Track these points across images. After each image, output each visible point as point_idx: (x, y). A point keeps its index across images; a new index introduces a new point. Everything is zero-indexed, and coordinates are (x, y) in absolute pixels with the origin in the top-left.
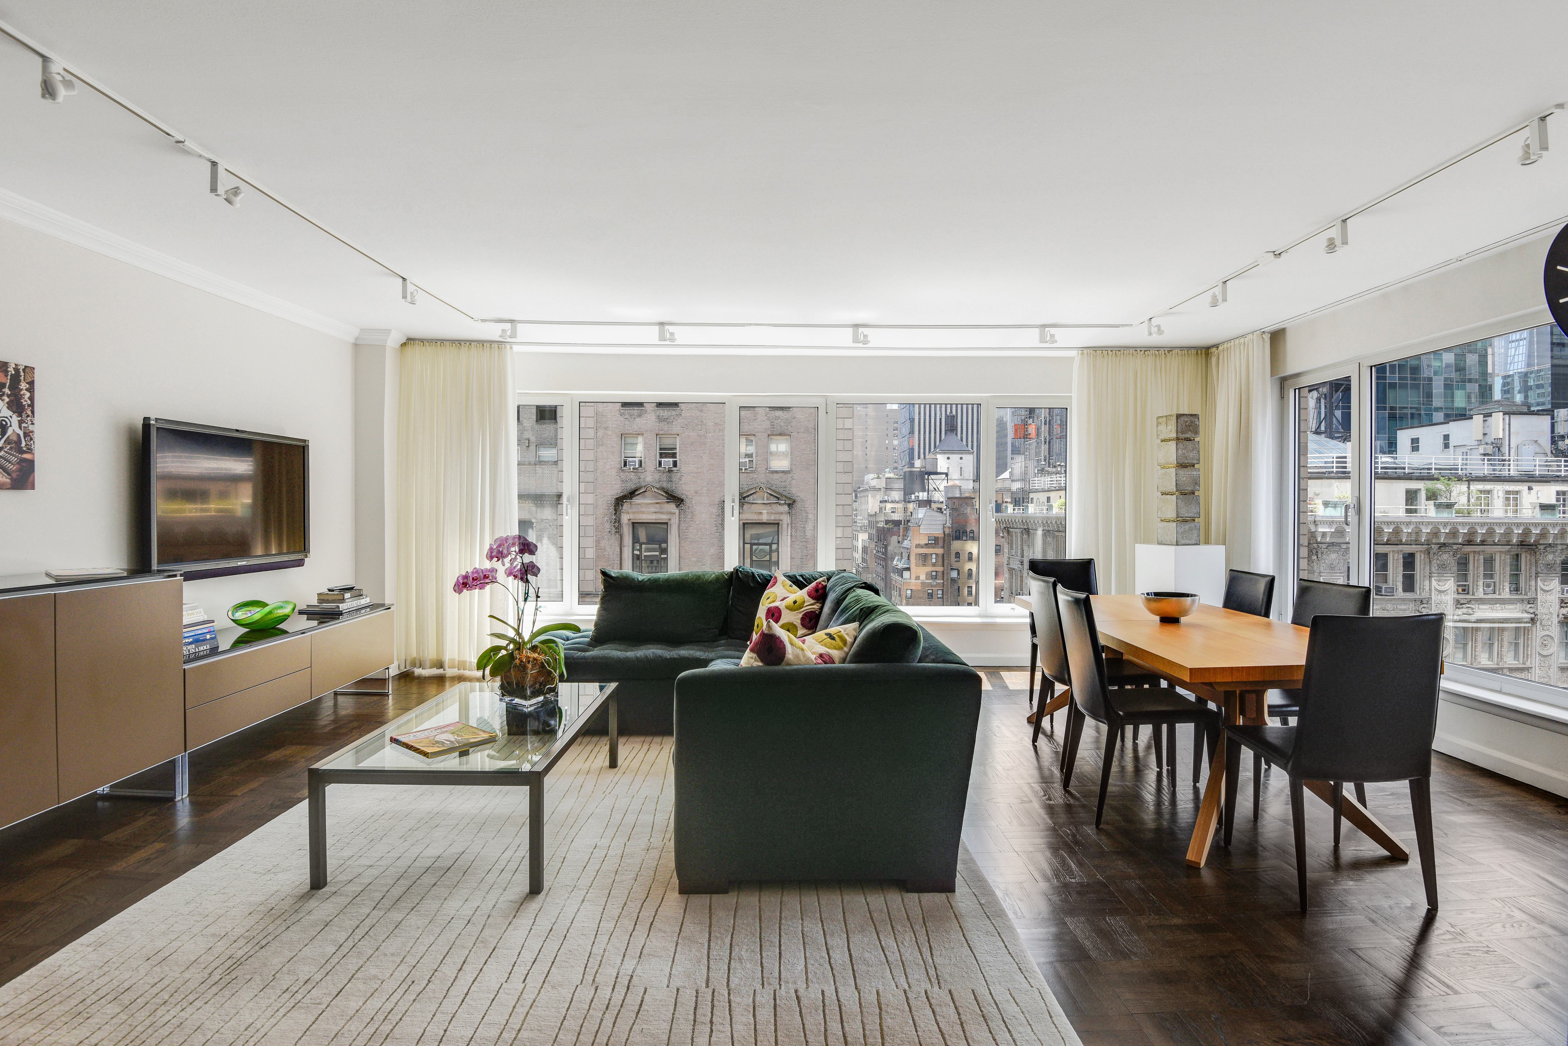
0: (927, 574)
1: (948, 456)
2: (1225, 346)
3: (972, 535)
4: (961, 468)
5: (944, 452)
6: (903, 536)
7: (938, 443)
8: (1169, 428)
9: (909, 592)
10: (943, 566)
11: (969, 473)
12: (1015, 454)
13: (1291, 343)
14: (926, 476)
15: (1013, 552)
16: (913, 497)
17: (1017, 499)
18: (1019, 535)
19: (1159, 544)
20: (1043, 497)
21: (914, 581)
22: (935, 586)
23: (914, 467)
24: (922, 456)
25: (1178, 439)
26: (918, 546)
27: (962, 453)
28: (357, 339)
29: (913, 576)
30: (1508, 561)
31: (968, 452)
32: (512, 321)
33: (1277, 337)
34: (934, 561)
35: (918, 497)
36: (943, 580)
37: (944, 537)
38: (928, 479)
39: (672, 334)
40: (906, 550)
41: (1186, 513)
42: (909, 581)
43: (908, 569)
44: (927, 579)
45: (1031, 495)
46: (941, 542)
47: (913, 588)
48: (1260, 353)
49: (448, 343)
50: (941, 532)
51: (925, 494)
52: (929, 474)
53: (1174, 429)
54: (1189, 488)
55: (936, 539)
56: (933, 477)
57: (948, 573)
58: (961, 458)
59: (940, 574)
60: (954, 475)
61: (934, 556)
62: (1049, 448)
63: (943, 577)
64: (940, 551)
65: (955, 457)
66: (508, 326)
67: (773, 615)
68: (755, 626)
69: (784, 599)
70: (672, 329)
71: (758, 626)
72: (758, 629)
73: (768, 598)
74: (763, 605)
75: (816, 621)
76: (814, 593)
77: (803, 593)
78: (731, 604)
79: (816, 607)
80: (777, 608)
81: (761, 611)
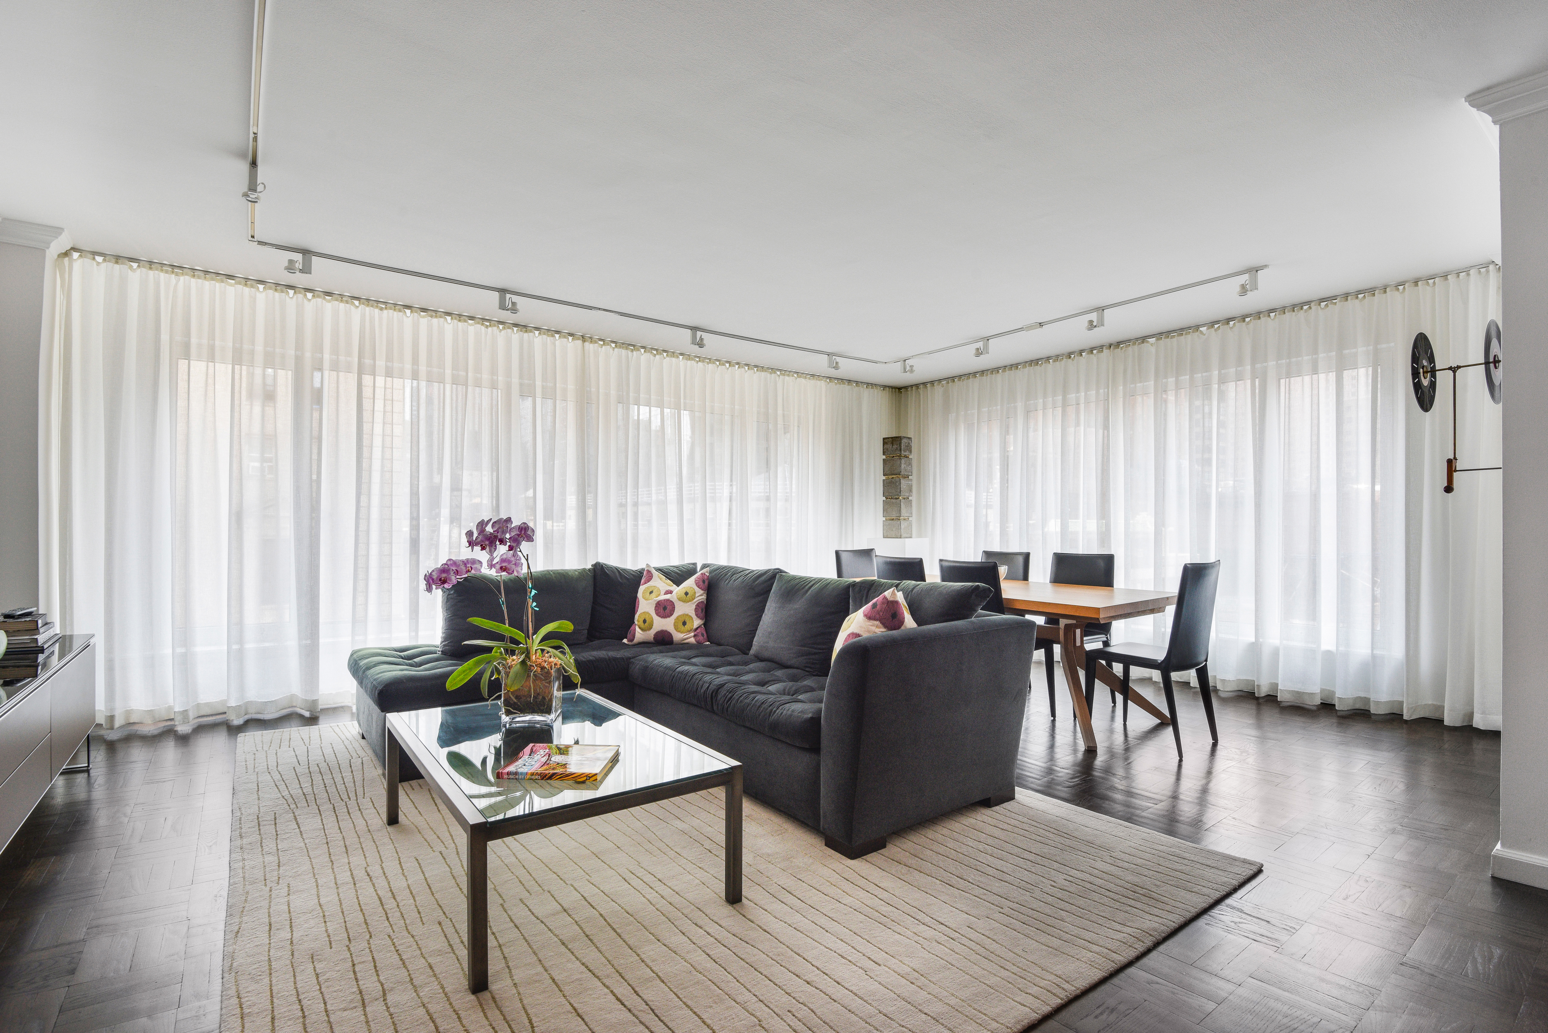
8: (895, 447)
25: (900, 456)
32: (306, 252)
39: (514, 304)
53: (899, 448)
54: (907, 494)
66: (298, 257)
67: (665, 608)
68: (636, 622)
69: (671, 592)
70: (515, 298)
71: (645, 621)
72: (647, 624)
73: (651, 592)
74: (646, 600)
75: (707, 610)
76: (701, 583)
77: (690, 583)
78: (595, 602)
79: (704, 597)
80: (668, 600)
81: (645, 606)
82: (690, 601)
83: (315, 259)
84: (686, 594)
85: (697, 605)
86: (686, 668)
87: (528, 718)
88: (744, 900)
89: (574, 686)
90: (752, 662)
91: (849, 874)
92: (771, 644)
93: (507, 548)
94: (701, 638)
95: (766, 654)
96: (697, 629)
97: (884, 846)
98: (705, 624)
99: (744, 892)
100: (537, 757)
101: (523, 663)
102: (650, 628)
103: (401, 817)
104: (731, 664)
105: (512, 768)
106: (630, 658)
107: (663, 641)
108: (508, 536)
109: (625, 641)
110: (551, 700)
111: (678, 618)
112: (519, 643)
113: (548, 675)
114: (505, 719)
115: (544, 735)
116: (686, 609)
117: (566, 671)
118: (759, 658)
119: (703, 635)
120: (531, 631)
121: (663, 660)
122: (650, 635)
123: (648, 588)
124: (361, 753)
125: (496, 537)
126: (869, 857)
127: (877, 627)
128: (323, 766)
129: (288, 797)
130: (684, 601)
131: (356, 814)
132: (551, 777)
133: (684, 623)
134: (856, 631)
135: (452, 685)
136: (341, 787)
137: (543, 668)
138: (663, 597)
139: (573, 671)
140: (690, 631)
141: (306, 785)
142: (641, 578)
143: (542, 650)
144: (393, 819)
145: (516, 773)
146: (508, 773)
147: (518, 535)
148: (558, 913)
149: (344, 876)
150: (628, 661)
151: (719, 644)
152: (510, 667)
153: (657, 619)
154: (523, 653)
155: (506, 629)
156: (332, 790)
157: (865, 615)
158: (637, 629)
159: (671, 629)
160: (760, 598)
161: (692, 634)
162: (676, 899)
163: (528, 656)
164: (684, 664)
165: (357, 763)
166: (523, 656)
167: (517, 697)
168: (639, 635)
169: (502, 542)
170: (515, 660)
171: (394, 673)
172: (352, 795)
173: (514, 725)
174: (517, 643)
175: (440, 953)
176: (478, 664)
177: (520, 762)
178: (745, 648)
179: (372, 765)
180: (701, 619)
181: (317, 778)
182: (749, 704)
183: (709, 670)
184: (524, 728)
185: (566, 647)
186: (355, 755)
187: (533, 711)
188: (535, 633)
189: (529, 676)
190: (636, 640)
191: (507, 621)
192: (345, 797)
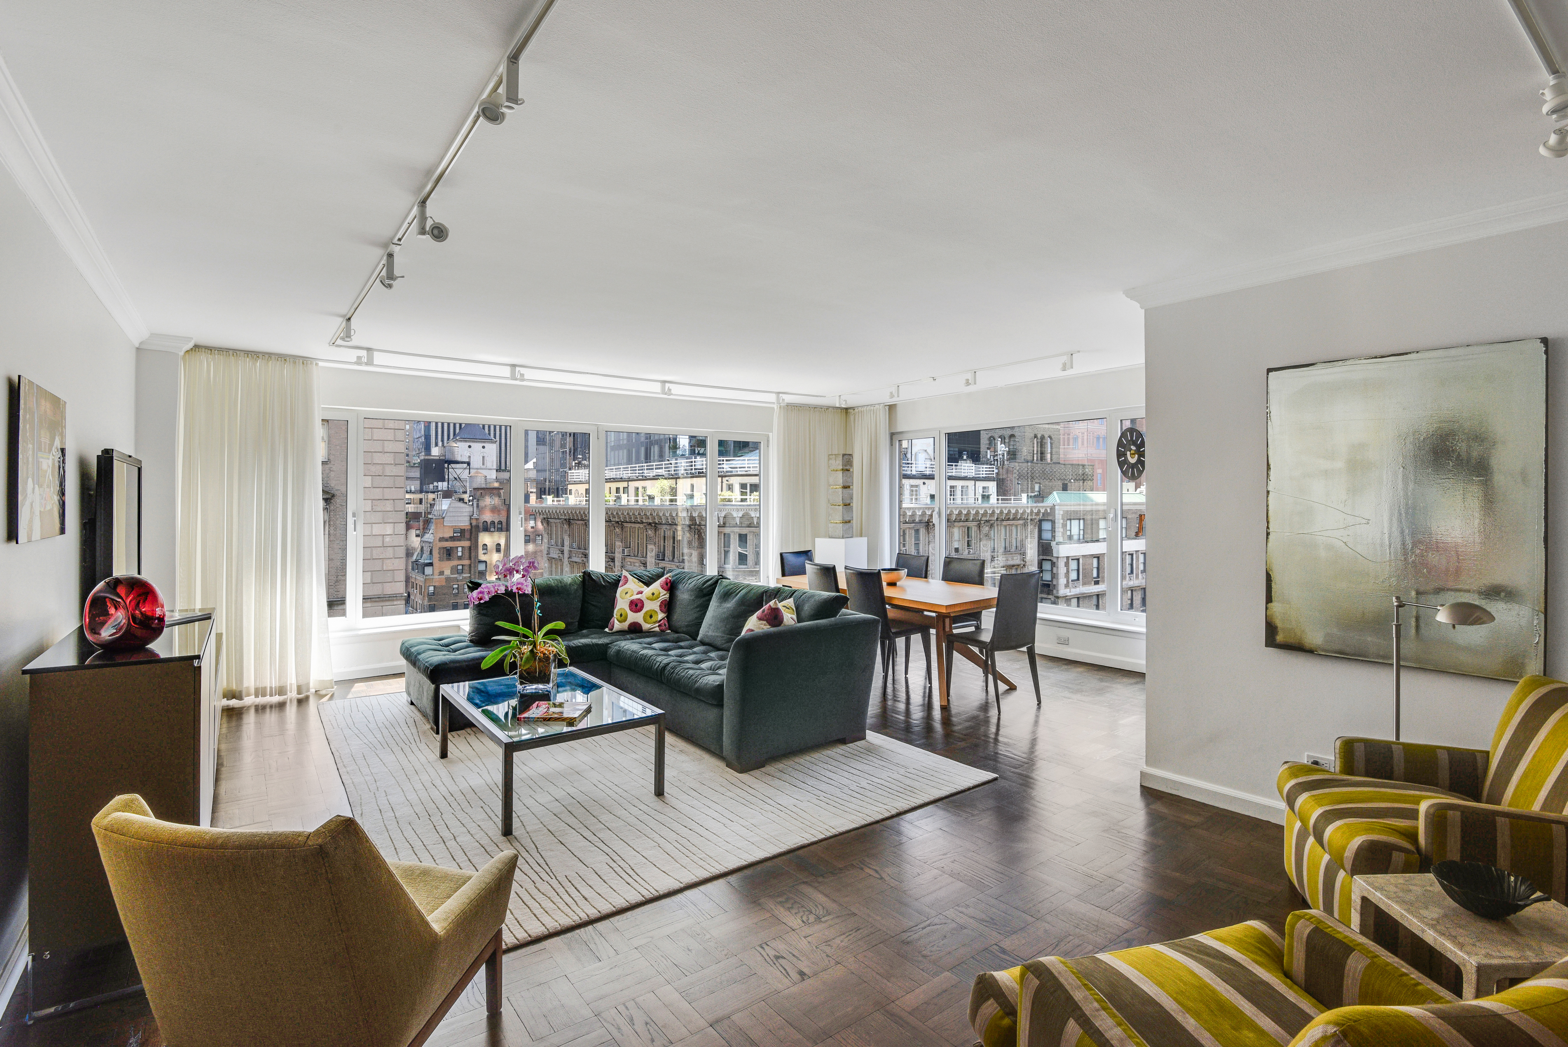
0: (452, 568)
1: (469, 444)
2: (860, 409)
3: (500, 526)
4: (483, 457)
5: (464, 440)
6: (424, 529)
7: (457, 430)
8: (838, 462)
9: (431, 589)
10: (470, 558)
11: (492, 461)
12: (540, 445)
13: (900, 413)
14: (446, 465)
15: (553, 542)
16: (431, 486)
17: (543, 490)
18: (559, 525)
19: (830, 537)
20: (582, 488)
21: (437, 577)
22: (461, 580)
23: (430, 455)
24: (440, 444)
25: (842, 470)
26: (442, 539)
27: (484, 442)
28: (141, 343)
29: (437, 572)
30: (913, 534)
31: (491, 441)
32: (369, 349)
33: (892, 408)
34: (460, 554)
35: (437, 487)
36: (470, 573)
37: (471, 529)
38: (448, 468)
39: (522, 375)
40: (427, 545)
41: (847, 519)
42: (432, 577)
43: (431, 564)
44: (452, 573)
45: (570, 487)
46: (467, 535)
47: (437, 584)
48: (883, 417)
49: (242, 354)
50: (468, 524)
51: (445, 484)
52: (450, 462)
53: (841, 463)
54: (848, 502)
55: (462, 531)
56: (453, 465)
57: (475, 567)
58: (484, 447)
59: (466, 568)
60: (476, 463)
61: (460, 549)
62: (574, 441)
63: (470, 570)
64: (466, 544)
65: (477, 446)
66: (364, 353)
67: (636, 605)
68: (615, 616)
69: (641, 593)
70: (523, 370)
71: (621, 615)
72: (623, 618)
73: (626, 593)
74: (623, 599)
75: (668, 606)
76: (665, 585)
77: (656, 586)
78: (584, 601)
79: (667, 596)
80: (639, 599)
81: (622, 603)
82: (656, 599)
83: (375, 353)
84: (653, 594)
85: (662, 602)
86: (645, 652)
87: (534, 686)
88: (665, 794)
89: (565, 666)
90: (697, 645)
91: (734, 780)
92: (710, 633)
93: (521, 576)
94: (664, 628)
95: (707, 640)
96: (661, 620)
97: (764, 766)
98: (667, 617)
99: (666, 789)
100: (540, 709)
101: (532, 651)
102: (625, 620)
103: (449, 754)
104: (681, 647)
105: (526, 715)
106: (608, 644)
107: (635, 630)
108: (522, 568)
109: (607, 630)
110: (550, 675)
111: (646, 613)
112: (529, 637)
113: (548, 658)
114: (520, 687)
115: (545, 697)
116: (654, 606)
117: (560, 656)
118: (703, 643)
119: (665, 625)
120: (537, 630)
121: (630, 646)
122: (625, 626)
123: (624, 590)
124: (412, 714)
125: (514, 569)
126: (751, 773)
127: (765, 625)
128: (386, 723)
129: (368, 743)
130: (651, 600)
131: (417, 752)
132: (549, 719)
133: (651, 617)
134: (752, 628)
135: (485, 665)
136: (404, 737)
137: (544, 654)
138: (635, 597)
139: (564, 655)
140: (655, 623)
141: (379, 736)
142: (619, 581)
143: (544, 642)
144: (444, 755)
145: (528, 718)
146: (524, 718)
147: (528, 567)
148: (553, 801)
149: (419, 786)
150: (606, 646)
151: (677, 632)
152: (523, 654)
153: (630, 614)
154: (531, 645)
155: (520, 628)
156: (397, 738)
157: (758, 617)
158: (616, 621)
159: (641, 621)
160: (707, 598)
161: (657, 625)
162: (625, 794)
163: (535, 646)
164: (645, 648)
165: (411, 722)
166: (532, 646)
167: (528, 673)
168: (617, 626)
169: (517, 572)
170: (526, 649)
171: (440, 657)
172: (412, 741)
173: (525, 691)
174: (527, 637)
175: (483, 820)
176: (502, 651)
177: (531, 712)
178: (694, 635)
179: (422, 722)
180: (665, 613)
181: (385, 732)
182: (684, 676)
183: (663, 653)
184: (532, 693)
185: (560, 639)
186: (408, 716)
187: (538, 682)
188: (540, 629)
189: (535, 659)
190: (614, 630)
191: (521, 623)
192: (407, 742)
